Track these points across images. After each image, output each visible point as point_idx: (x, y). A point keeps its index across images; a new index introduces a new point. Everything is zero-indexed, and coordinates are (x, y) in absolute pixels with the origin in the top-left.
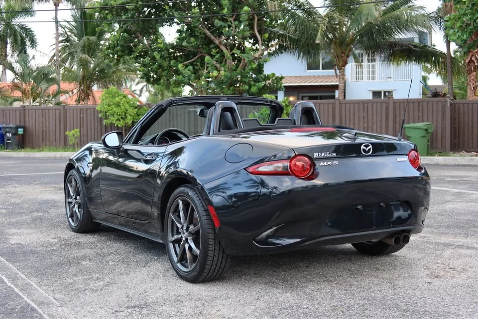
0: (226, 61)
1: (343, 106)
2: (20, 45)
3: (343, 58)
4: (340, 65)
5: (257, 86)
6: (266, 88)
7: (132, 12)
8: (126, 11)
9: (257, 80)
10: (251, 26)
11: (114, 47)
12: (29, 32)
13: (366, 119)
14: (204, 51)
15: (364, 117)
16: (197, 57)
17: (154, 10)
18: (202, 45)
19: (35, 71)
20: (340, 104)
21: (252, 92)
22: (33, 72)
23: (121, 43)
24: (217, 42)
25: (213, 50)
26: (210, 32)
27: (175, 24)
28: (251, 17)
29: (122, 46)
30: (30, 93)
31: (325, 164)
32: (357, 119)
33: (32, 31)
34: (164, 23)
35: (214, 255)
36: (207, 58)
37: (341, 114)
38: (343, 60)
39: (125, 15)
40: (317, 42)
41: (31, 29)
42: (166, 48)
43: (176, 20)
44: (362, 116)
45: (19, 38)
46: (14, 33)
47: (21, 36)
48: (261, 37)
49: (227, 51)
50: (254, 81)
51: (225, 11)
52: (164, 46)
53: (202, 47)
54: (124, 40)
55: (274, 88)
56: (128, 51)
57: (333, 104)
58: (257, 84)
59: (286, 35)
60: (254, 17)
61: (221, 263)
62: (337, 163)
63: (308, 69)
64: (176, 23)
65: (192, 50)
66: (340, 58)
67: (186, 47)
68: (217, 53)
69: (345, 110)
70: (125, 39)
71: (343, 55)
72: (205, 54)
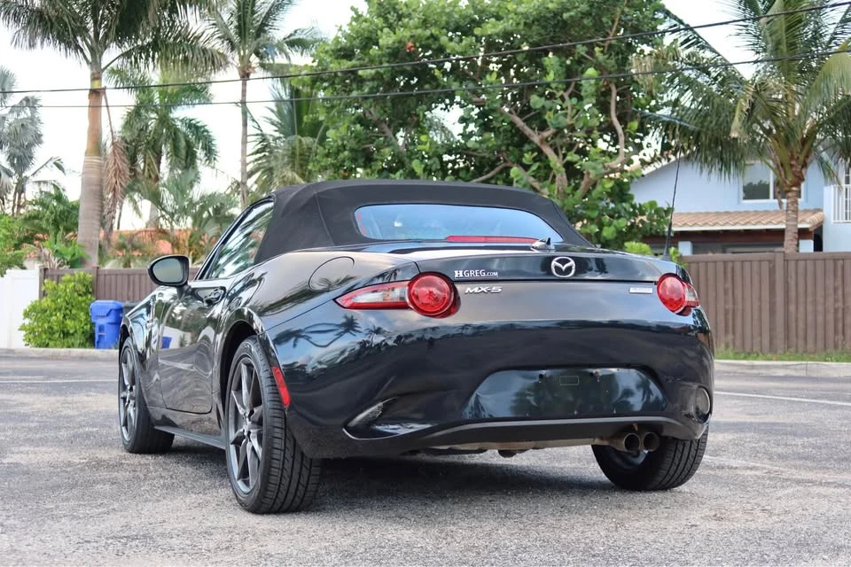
0: (554, 177)
1: (792, 264)
2: (184, 158)
3: (794, 169)
4: (788, 182)
5: (615, 226)
6: (635, 230)
7: (370, 84)
8: (360, 81)
9: (614, 215)
10: (603, 107)
11: (338, 152)
12: (203, 131)
13: (840, 292)
14: (511, 158)
15: (835, 289)
16: (497, 169)
17: (416, 80)
18: (508, 145)
19: (197, 203)
20: (786, 261)
21: (605, 238)
22: (194, 205)
23: (352, 144)
24: (536, 138)
25: (526, 155)
26: (524, 121)
27: (455, 106)
28: (603, 89)
29: (352, 150)
30: (187, 244)
31: (476, 290)
32: (820, 292)
33: (207, 131)
34: (433, 105)
35: (284, 457)
36: (515, 171)
37: (786, 283)
38: (794, 174)
39: (358, 89)
40: (734, 135)
41: (206, 128)
42: (436, 152)
43: (458, 99)
44: (832, 286)
45: (183, 144)
46: (174, 135)
47: (188, 142)
48: (623, 129)
49: (556, 157)
50: (611, 216)
51: (550, 77)
52: (430, 147)
53: (508, 149)
54: (355, 137)
55: (651, 229)
56: (363, 160)
57: (770, 261)
58: (615, 222)
59: (675, 123)
60: (610, 90)
61: (300, 474)
62: (500, 290)
63: (744, 198)
64: (457, 103)
65: (487, 155)
66: (787, 168)
67: (475, 150)
68: (535, 160)
69: (797, 273)
70: (357, 136)
71: (793, 162)
72: (514, 163)
